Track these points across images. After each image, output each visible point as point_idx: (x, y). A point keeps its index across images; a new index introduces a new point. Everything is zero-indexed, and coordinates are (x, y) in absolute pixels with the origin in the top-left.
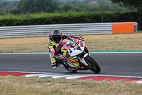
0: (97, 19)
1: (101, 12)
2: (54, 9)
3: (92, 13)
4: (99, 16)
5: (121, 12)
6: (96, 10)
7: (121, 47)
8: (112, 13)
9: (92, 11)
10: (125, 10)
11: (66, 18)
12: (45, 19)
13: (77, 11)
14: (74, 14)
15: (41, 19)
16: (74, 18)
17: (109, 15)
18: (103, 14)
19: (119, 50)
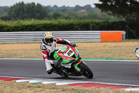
0: (85, 27)
1: (90, 20)
2: (44, 16)
3: (82, 21)
4: (88, 24)
5: (110, 21)
6: (85, 18)
7: (109, 55)
8: (100, 21)
9: (81, 19)
10: (113, 18)
11: (55, 25)
12: (35, 26)
13: (66, 19)
14: (64, 21)
15: (31, 26)
16: (64, 25)
17: (98, 24)
18: (92, 23)
19: (107, 58)
